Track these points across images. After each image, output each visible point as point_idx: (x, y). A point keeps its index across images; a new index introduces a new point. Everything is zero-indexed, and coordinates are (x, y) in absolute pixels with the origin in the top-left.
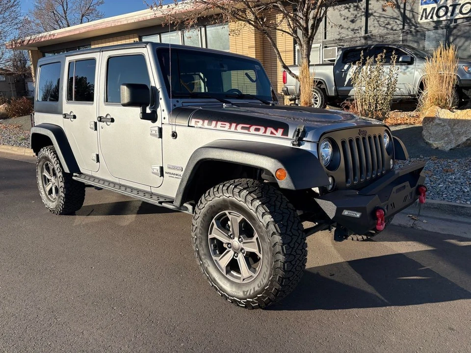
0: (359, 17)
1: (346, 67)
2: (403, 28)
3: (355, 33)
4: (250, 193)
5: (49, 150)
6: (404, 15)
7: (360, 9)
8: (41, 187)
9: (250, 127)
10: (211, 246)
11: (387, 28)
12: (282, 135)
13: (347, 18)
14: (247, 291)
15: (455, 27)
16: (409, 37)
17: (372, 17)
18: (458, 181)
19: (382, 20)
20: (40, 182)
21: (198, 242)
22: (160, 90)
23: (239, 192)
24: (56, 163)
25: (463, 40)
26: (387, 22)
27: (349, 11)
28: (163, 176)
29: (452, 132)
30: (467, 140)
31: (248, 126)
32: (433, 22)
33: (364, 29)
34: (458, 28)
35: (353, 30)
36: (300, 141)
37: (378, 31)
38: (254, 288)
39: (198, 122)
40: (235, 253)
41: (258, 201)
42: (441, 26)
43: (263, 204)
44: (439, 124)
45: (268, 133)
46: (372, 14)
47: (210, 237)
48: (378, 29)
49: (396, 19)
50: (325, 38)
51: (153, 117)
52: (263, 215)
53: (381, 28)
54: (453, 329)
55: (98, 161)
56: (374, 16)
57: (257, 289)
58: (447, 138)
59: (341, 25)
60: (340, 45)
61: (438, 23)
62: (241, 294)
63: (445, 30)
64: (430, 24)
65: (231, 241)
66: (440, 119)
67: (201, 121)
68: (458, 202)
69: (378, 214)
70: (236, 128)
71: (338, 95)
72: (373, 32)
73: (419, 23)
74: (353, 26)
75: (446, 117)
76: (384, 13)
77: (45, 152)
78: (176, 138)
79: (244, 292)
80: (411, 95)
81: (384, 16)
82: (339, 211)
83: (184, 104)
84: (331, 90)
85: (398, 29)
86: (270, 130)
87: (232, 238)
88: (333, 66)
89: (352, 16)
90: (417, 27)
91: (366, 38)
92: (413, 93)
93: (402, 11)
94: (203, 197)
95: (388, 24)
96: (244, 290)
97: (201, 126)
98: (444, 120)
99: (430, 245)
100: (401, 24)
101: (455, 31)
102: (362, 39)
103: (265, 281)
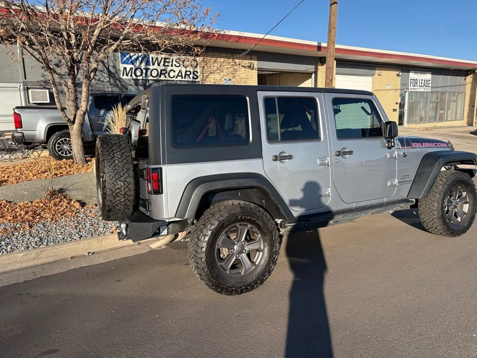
2: (110, 81)
6: (108, 70)
32: (133, 79)
42: (139, 83)
49: (102, 72)
50: (26, 79)
61: (136, 81)
64: (130, 81)
73: (122, 79)
85: (106, 81)
90: (121, 82)
93: (107, 66)
100: (107, 77)
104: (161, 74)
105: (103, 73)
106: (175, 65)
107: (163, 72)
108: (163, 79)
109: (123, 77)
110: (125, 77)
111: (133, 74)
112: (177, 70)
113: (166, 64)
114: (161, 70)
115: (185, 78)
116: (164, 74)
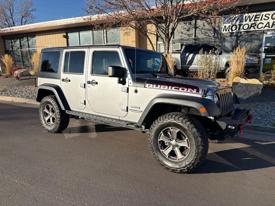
0: (191, 28)
1: (187, 54)
2: (214, 35)
3: (189, 36)
4: (184, 119)
5: (51, 98)
6: (214, 29)
7: (192, 24)
8: (42, 118)
9: (179, 88)
10: (159, 145)
11: (206, 35)
12: (196, 92)
13: (185, 28)
14: (181, 165)
15: (240, 36)
16: (217, 40)
17: (198, 29)
18: (254, 114)
19: (203, 30)
20: (42, 115)
21: (152, 143)
22: (128, 69)
23: (178, 118)
24: (55, 105)
25: (244, 43)
26: (205, 32)
27: (186, 25)
28: (128, 112)
29: (247, 90)
30: (254, 94)
31: (178, 88)
32: (229, 33)
33: (194, 35)
34: (242, 36)
35: (188, 35)
36: (205, 94)
37: (201, 37)
38: (185, 163)
39: (150, 85)
40: (173, 147)
41: (189, 122)
42: (234, 35)
43: (191, 124)
44: (240, 86)
45: (189, 91)
46: (198, 27)
47: (159, 140)
48: (201, 35)
50: (174, 38)
51: (123, 82)
52: (192, 128)
53: (203, 34)
54: (272, 178)
55: (85, 104)
56: (199, 28)
57: (187, 163)
58: (244, 93)
59: (182, 32)
60: (181, 42)
61: (232, 33)
62: (178, 167)
63: (235, 37)
64: (228, 34)
65: (171, 142)
66: (240, 83)
67: (152, 85)
68: (256, 124)
69: (241, 128)
70: (171, 89)
71: (183, 69)
72: (199, 37)
73: (222, 33)
74: (188, 33)
75: (243, 83)
76: (204, 27)
77: (47, 99)
78: (137, 93)
79: (179, 165)
80: (221, 70)
81: (204, 28)
82: (227, 126)
83: (139, 76)
84: (179, 67)
85: (212, 36)
86: (189, 90)
87: (171, 140)
88: (180, 54)
89: (188, 28)
90: (221, 35)
91: (195, 39)
92: (222, 68)
94: (156, 121)
95: (207, 33)
96: (179, 164)
97: (152, 87)
98: (243, 84)
99: (249, 144)
100: (213, 33)
101: (240, 38)
102: (193, 40)
103: (192, 159)
104: (251, 26)
105: (211, 31)
106: (264, 19)
107: (253, 25)
108: (252, 30)
109: (223, 32)
110: (225, 32)
111: (230, 30)
112: (265, 22)
113: (256, 19)
114: (252, 24)
115: (272, 27)
116: (253, 27)
